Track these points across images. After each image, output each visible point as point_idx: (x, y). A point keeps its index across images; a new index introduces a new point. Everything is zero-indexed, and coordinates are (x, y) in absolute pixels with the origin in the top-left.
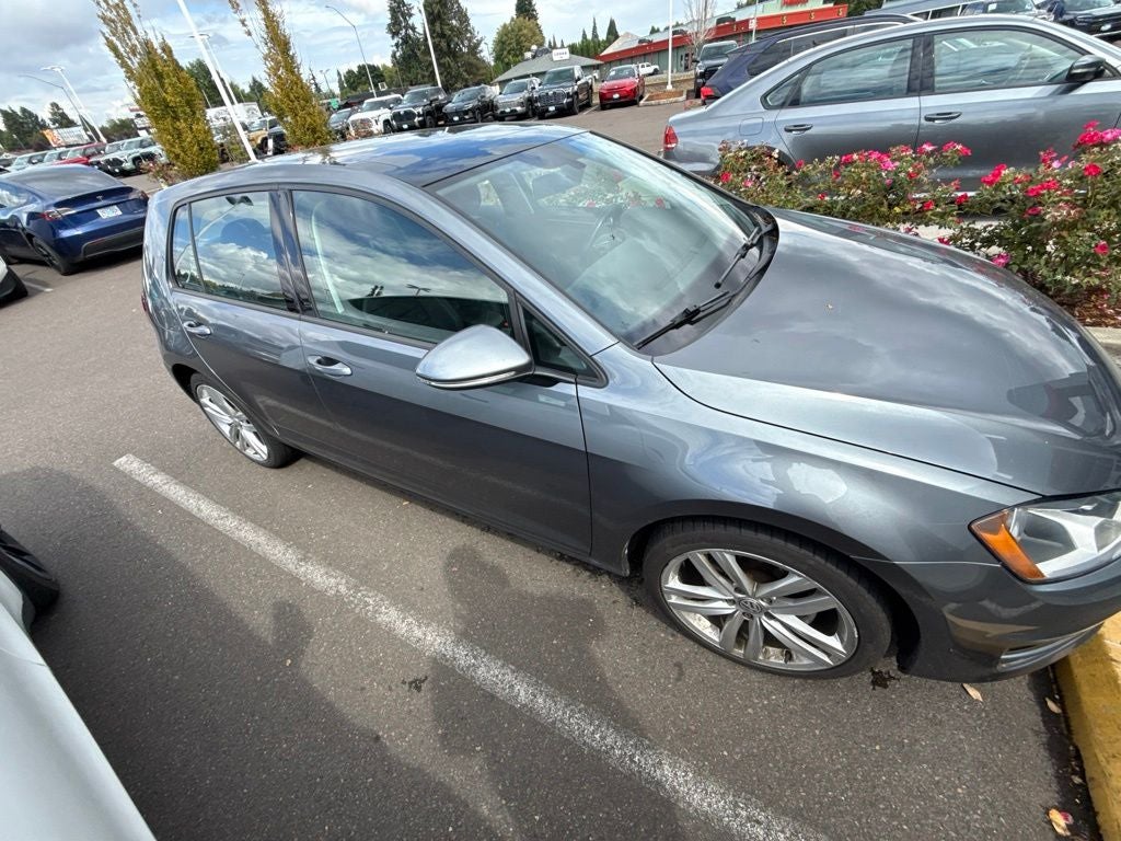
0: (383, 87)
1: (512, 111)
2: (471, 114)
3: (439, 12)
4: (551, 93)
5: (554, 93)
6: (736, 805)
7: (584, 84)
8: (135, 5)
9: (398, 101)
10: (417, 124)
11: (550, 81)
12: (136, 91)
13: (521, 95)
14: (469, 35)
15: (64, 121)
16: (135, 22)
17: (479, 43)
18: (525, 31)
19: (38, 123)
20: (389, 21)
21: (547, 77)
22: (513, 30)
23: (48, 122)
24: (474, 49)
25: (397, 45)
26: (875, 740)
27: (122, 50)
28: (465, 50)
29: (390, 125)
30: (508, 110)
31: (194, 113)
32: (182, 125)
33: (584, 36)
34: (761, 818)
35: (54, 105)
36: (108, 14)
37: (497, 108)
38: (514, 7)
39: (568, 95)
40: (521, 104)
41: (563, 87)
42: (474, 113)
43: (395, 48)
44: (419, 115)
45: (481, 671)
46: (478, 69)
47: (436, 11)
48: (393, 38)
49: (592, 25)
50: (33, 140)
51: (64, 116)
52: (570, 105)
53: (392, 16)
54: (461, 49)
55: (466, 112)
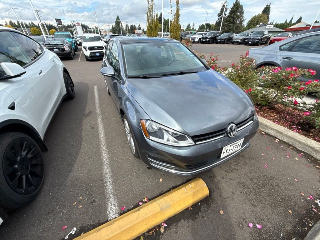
0: (208, 30)
1: (237, 41)
2: (224, 40)
3: (235, 11)
4: (252, 38)
5: (253, 38)
6: (107, 164)
7: (267, 36)
8: (155, 6)
9: (206, 34)
10: (207, 41)
11: (254, 34)
12: (147, 24)
13: (242, 37)
14: (241, 18)
15: (140, 29)
16: (154, 9)
17: (244, 20)
18: (261, 18)
19: (135, 28)
20: (219, 12)
21: (253, 33)
22: (257, 18)
23: (137, 28)
24: (241, 22)
25: (218, 19)
26: (136, 172)
27: (149, 15)
28: (238, 22)
29: (201, 40)
30: (236, 41)
31: (156, 30)
32: (152, 32)
33: (286, 21)
34: (108, 167)
35: (139, 25)
36: (150, 7)
37: (233, 40)
38: (262, 10)
39: (258, 39)
40: (241, 40)
41: (257, 37)
42: (225, 40)
43: (217, 20)
44: (209, 38)
45: (101, 131)
46: (239, 28)
47: (234, 10)
48: (218, 17)
49: (292, 18)
50: (133, 32)
51: (140, 27)
52: (257, 43)
53: (221, 11)
54: (237, 22)
55: (223, 40)
